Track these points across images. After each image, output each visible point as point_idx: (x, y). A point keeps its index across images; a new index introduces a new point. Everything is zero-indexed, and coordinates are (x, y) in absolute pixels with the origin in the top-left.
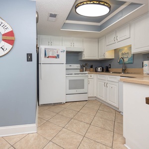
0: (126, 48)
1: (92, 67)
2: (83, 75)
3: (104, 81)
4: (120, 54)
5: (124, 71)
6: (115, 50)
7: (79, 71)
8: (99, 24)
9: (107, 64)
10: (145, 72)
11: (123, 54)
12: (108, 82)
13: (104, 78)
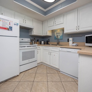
0: (59, 30)
1: (38, 41)
2: (34, 47)
3: (49, 51)
4: (55, 33)
5: (58, 44)
6: (52, 30)
7: (29, 43)
8: (45, 10)
9: (47, 39)
10: (70, 45)
11: (57, 33)
12: (51, 52)
13: (48, 49)
